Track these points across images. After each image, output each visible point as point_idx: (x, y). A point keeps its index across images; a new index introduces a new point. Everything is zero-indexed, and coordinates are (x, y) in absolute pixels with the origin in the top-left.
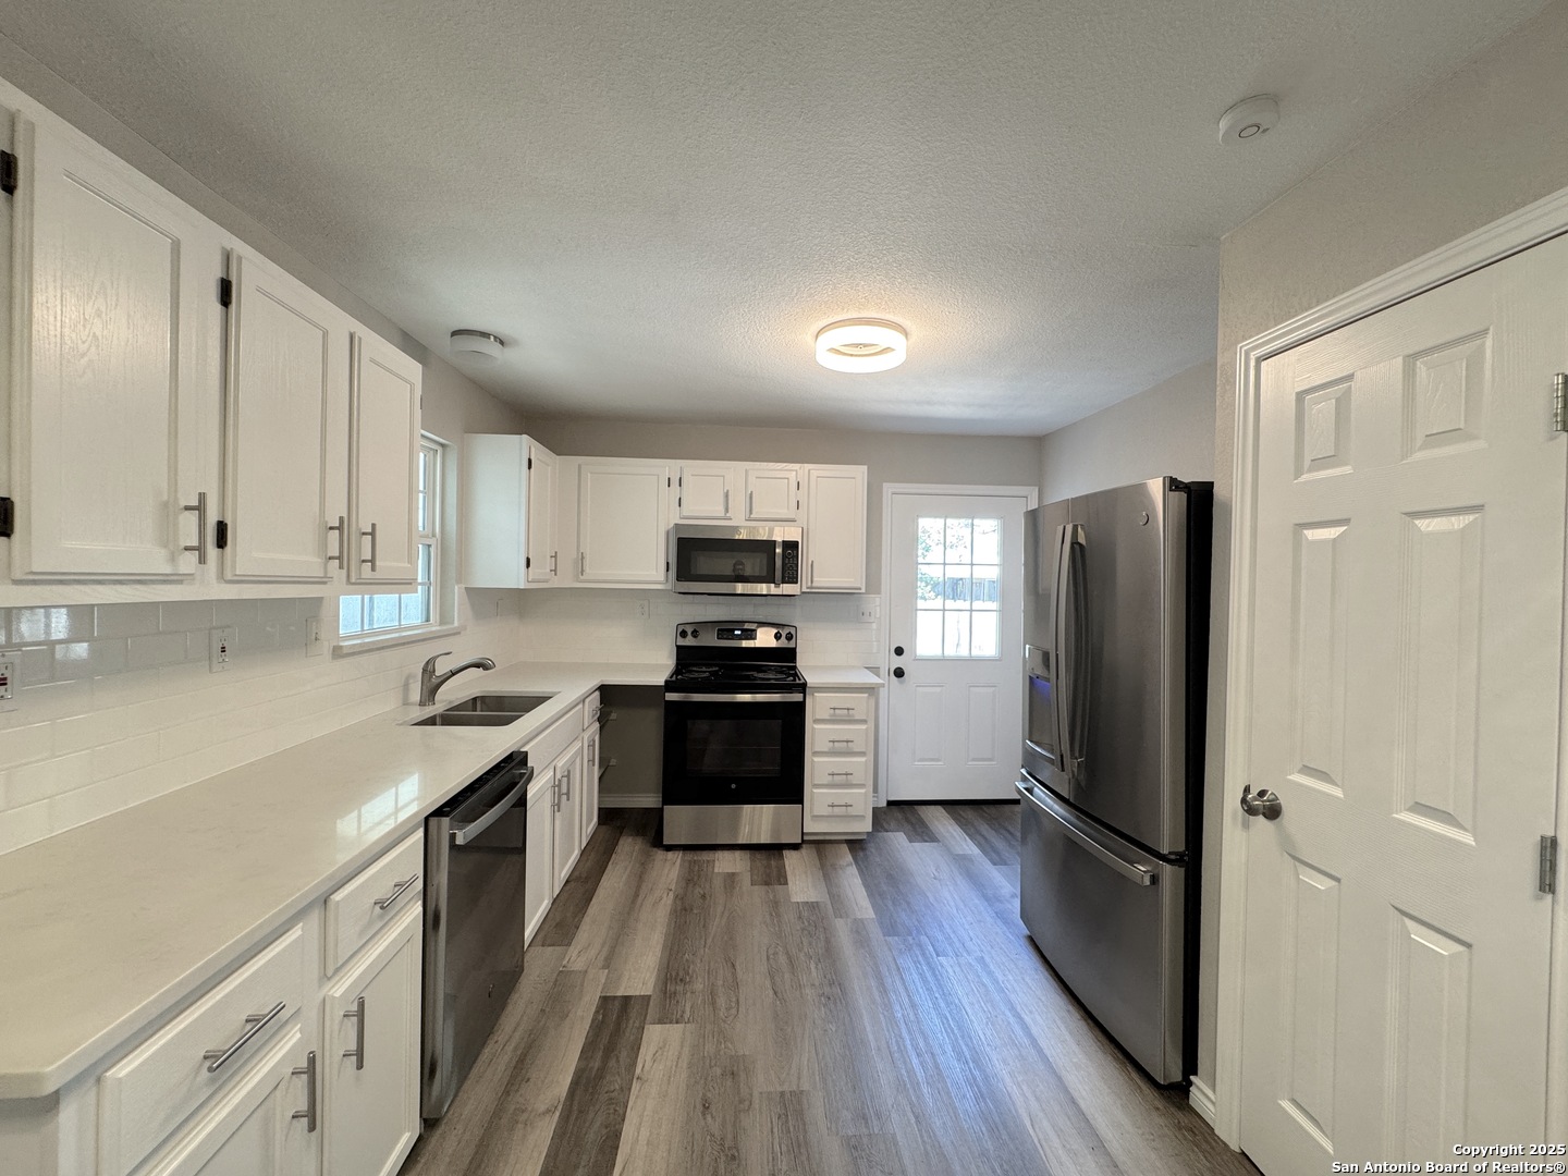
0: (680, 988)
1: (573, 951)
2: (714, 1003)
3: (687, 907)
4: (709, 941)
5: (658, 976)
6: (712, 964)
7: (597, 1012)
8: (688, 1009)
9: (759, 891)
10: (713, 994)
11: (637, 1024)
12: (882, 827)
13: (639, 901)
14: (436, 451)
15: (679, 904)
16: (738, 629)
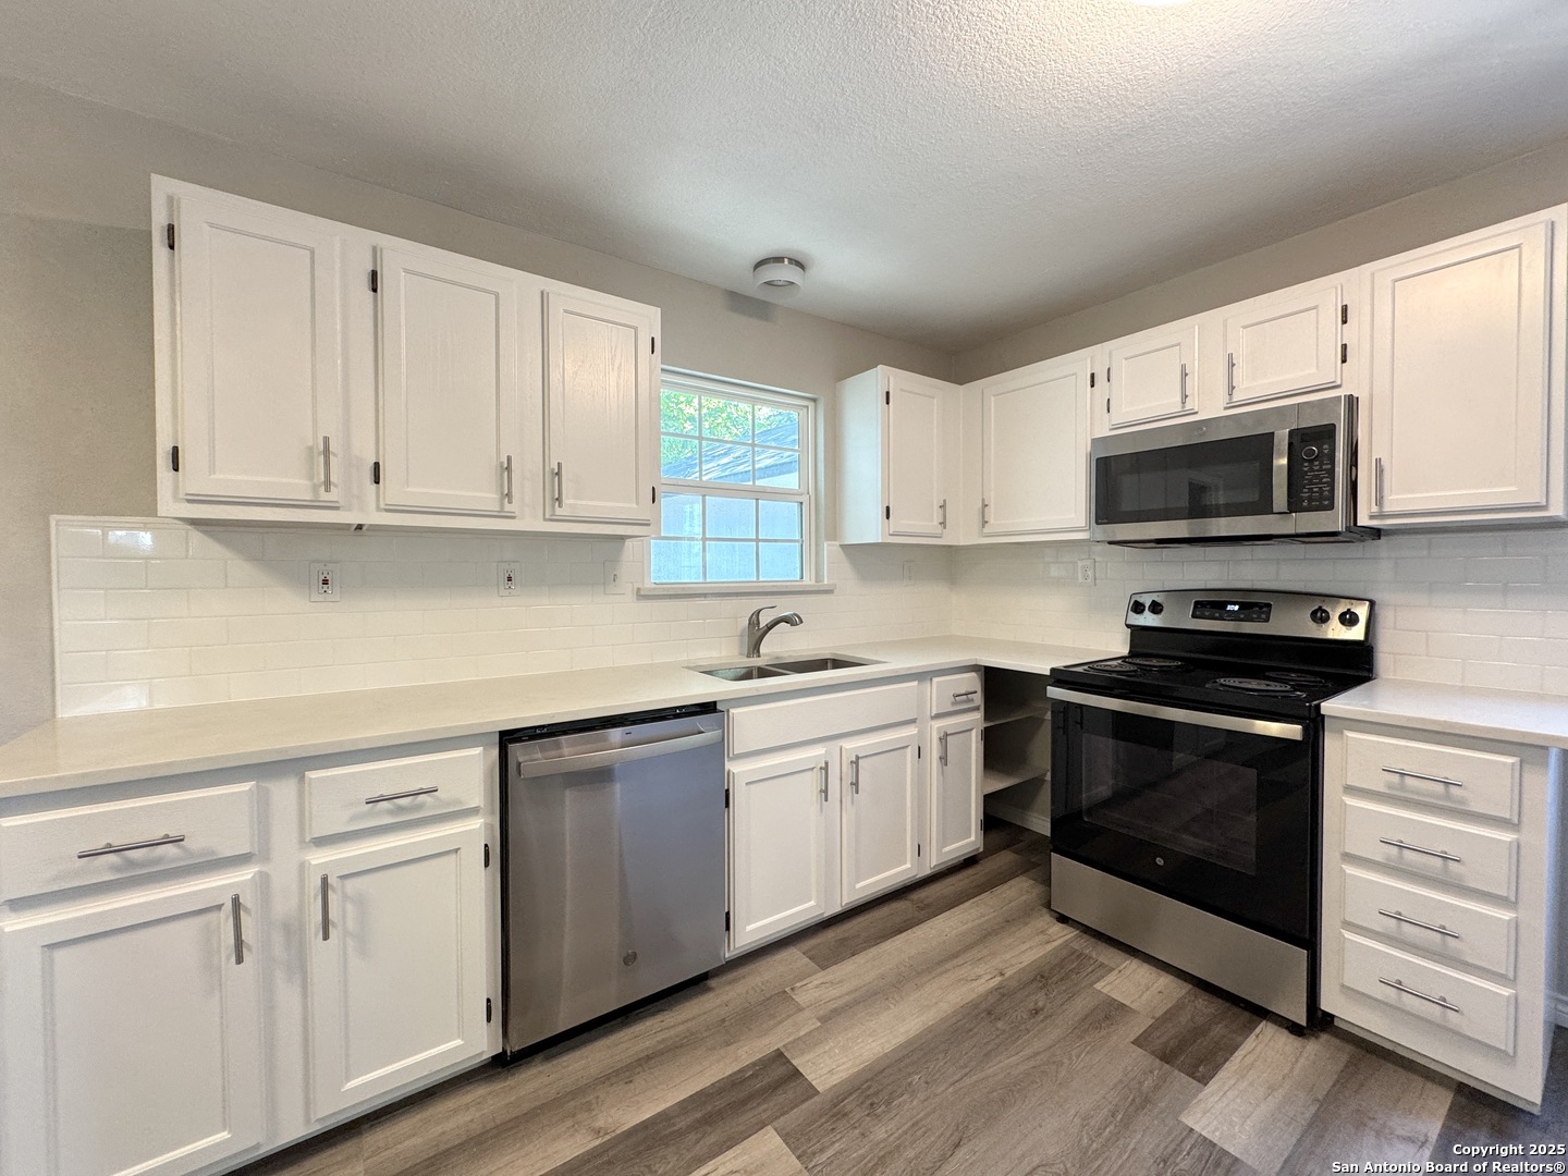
0: (859, 1113)
1: (819, 978)
3: (997, 1012)
4: (969, 1080)
5: (859, 1073)
6: (935, 1116)
7: (754, 1064)
8: (830, 1153)
9: (1138, 1059)
10: (882, 1162)
11: (764, 1116)
13: (948, 965)
14: (807, 407)
15: (991, 1000)
16: (1234, 603)
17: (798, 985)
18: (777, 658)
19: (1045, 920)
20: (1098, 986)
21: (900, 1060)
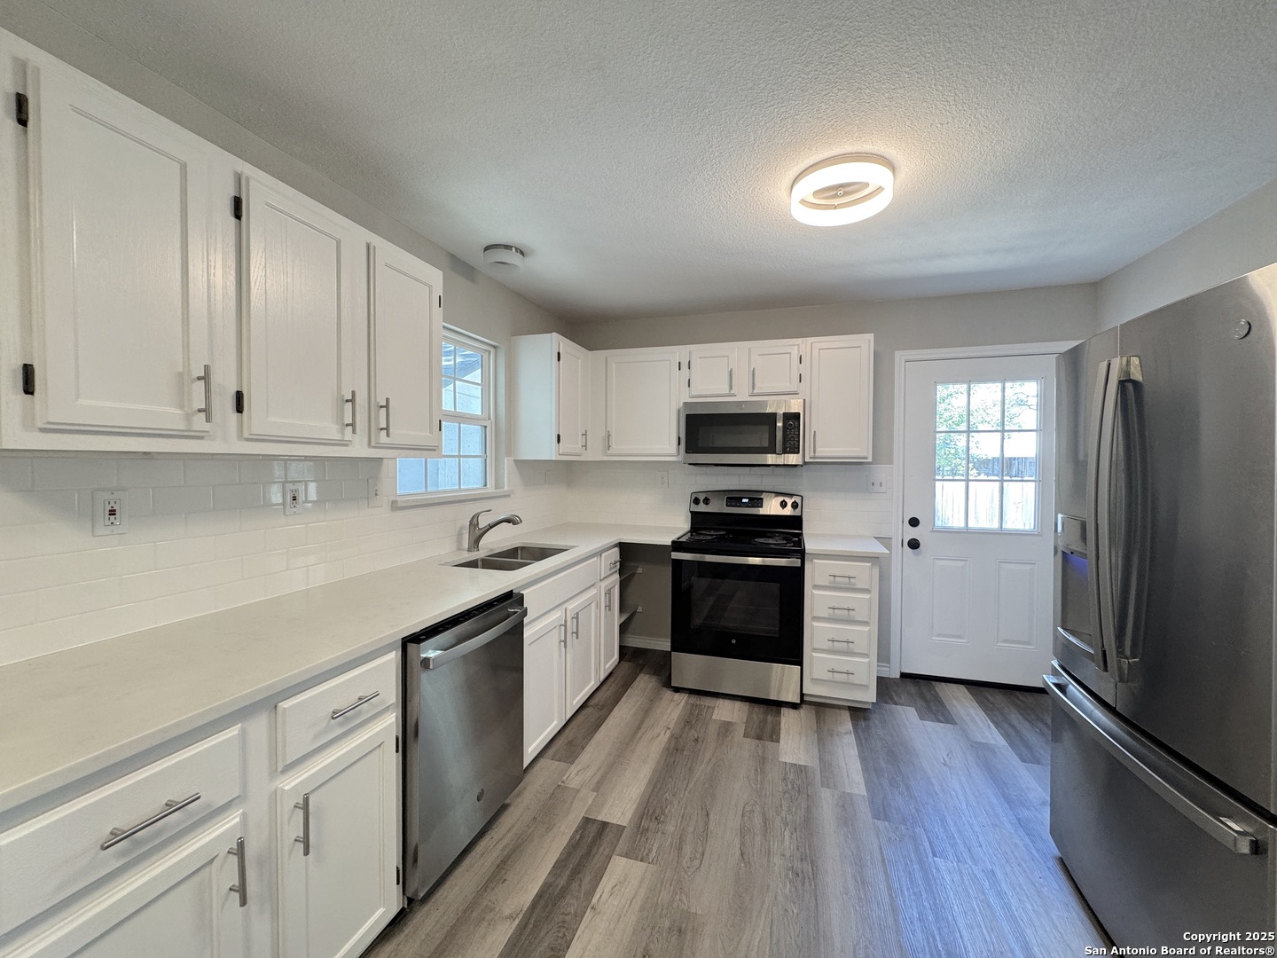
0: (653, 825)
1: (574, 769)
2: (680, 849)
3: (680, 748)
4: (691, 785)
5: (637, 809)
6: (689, 808)
7: (576, 831)
8: (654, 850)
9: (750, 744)
10: (681, 841)
11: (606, 853)
12: (892, 699)
13: (639, 735)
14: (489, 352)
15: (673, 743)
16: (746, 498)
17: (564, 778)
18: (491, 550)
19: (668, 694)
20: (714, 717)
21: (653, 790)
